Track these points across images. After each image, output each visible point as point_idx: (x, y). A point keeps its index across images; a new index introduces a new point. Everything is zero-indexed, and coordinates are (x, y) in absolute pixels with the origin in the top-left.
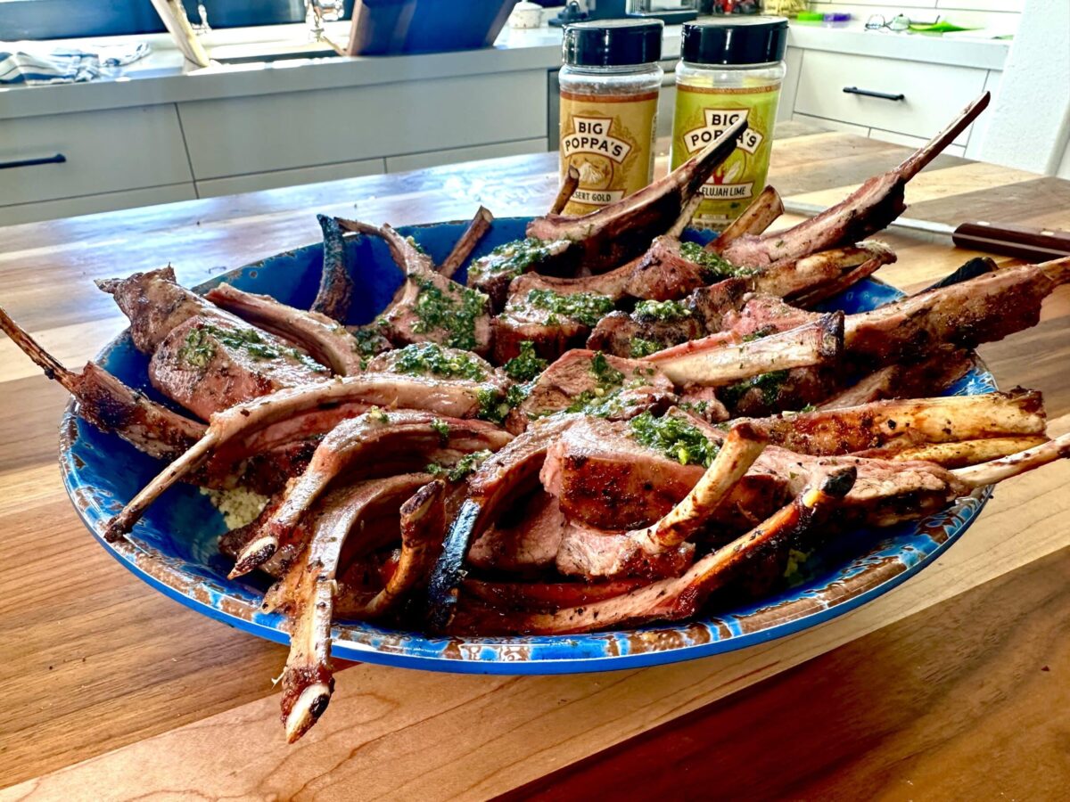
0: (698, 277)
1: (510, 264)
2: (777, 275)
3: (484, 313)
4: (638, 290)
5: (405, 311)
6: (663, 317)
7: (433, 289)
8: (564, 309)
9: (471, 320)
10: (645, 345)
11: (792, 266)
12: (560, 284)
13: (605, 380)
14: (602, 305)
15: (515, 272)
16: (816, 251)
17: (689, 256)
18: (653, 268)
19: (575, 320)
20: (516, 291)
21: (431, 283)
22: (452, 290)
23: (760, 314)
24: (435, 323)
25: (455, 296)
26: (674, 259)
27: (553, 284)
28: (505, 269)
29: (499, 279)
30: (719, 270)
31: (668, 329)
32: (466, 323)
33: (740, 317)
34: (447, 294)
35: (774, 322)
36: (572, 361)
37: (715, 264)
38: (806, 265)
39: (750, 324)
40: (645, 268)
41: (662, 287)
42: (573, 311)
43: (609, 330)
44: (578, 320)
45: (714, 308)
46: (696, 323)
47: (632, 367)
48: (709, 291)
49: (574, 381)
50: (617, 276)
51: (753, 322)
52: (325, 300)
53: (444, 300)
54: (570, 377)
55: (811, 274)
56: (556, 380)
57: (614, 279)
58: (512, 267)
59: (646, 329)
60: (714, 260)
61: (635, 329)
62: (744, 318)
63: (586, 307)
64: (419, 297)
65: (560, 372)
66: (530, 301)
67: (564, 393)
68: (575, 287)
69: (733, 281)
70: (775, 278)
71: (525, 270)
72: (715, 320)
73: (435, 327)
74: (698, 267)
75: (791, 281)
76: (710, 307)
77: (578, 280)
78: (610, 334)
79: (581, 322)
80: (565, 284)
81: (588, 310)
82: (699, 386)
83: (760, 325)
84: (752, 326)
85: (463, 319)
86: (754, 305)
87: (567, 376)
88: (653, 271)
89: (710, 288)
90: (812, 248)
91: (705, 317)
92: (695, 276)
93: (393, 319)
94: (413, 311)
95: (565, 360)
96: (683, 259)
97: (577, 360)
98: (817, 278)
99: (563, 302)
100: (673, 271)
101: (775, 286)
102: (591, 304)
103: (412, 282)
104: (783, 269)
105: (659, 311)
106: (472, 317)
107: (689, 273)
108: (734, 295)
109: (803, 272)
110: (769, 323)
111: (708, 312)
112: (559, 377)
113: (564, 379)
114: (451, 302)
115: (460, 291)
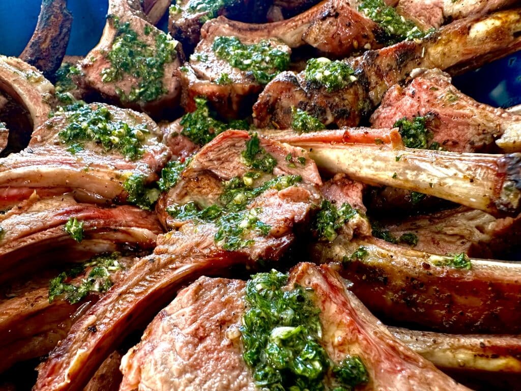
0: (370, 33)
1: (204, 5)
2: (449, 41)
3: (173, 59)
4: (316, 40)
5: (99, 57)
6: (328, 85)
7: (129, 33)
8: (241, 63)
9: (161, 67)
10: (305, 118)
11: (466, 30)
12: (246, 30)
13: (256, 167)
14: (277, 61)
15: (207, 14)
16: (490, 13)
17: (366, 10)
18: (331, 19)
19: (249, 76)
20: (205, 37)
21: (128, 26)
22: (147, 33)
23: (424, 97)
24: (125, 70)
25: (150, 40)
26: (351, 12)
27: (240, 30)
28: (199, 11)
29: (193, 20)
30: (392, 29)
31: (331, 100)
32: (155, 70)
33: (404, 94)
34: (142, 38)
35: (438, 110)
36: (225, 144)
37: (388, 22)
38: (480, 29)
39: (412, 106)
40: (324, 19)
41: (337, 39)
42: (249, 66)
43: (275, 95)
44: (251, 77)
45: (380, 75)
46: (360, 91)
47: (286, 152)
48: (378, 55)
49: (225, 165)
50: (300, 23)
51: (416, 104)
52: (39, 38)
53: (138, 45)
54: (222, 161)
55: (483, 41)
56: (206, 164)
57: (296, 26)
58: (205, 9)
59: (310, 98)
60: (389, 18)
61: (300, 97)
62: (407, 97)
63: (263, 60)
64: (114, 41)
65: (211, 155)
66: (214, 50)
67: (216, 177)
68: (259, 33)
69: (404, 46)
70: (445, 44)
71: (216, 14)
72: (379, 89)
73: (126, 75)
74: (371, 23)
75: (461, 49)
76: (376, 73)
77: (263, 26)
78: (276, 100)
79: (253, 79)
80: (251, 30)
81: (264, 65)
82: (349, 180)
83: (423, 110)
84: (415, 109)
85: (151, 66)
86: (420, 84)
87: (219, 159)
88: (331, 23)
89: (380, 51)
90: (487, 8)
91: (369, 84)
92: (368, 32)
93: (85, 67)
94: (106, 57)
95: (219, 142)
96: (359, 14)
97: (230, 142)
98: (488, 47)
99: (242, 55)
100: (349, 25)
101: (444, 54)
102: (268, 59)
103: (110, 24)
104: (456, 34)
105: (326, 79)
106: (162, 64)
107: (363, 29)
108: (402, 62)
109: (475, 39)
110: (433, 110)
111: (373, 79)
112: (211, 160)
113: (216, 162)
114: (144, 46)
115: (155, 34)
